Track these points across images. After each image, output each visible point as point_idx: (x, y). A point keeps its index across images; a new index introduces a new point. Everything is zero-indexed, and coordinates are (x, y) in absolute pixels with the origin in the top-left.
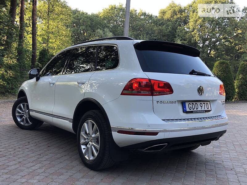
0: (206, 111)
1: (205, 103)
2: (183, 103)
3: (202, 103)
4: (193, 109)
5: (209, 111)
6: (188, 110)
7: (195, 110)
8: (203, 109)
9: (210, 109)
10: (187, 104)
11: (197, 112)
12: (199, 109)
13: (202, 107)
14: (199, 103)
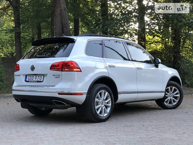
0: (38, 82)
1: (39, 76)
2: (26, 76)
3: (37, 76)
4: (30, 80)
5: (41, 82)
6: (27, 80)
7: (31, 80)
8: (36, 80)
9: (42, 80)
10: (28, 76)
11: (31, 82)
12: (34, 80)
13: (36, 78)
14: (34, 76)
